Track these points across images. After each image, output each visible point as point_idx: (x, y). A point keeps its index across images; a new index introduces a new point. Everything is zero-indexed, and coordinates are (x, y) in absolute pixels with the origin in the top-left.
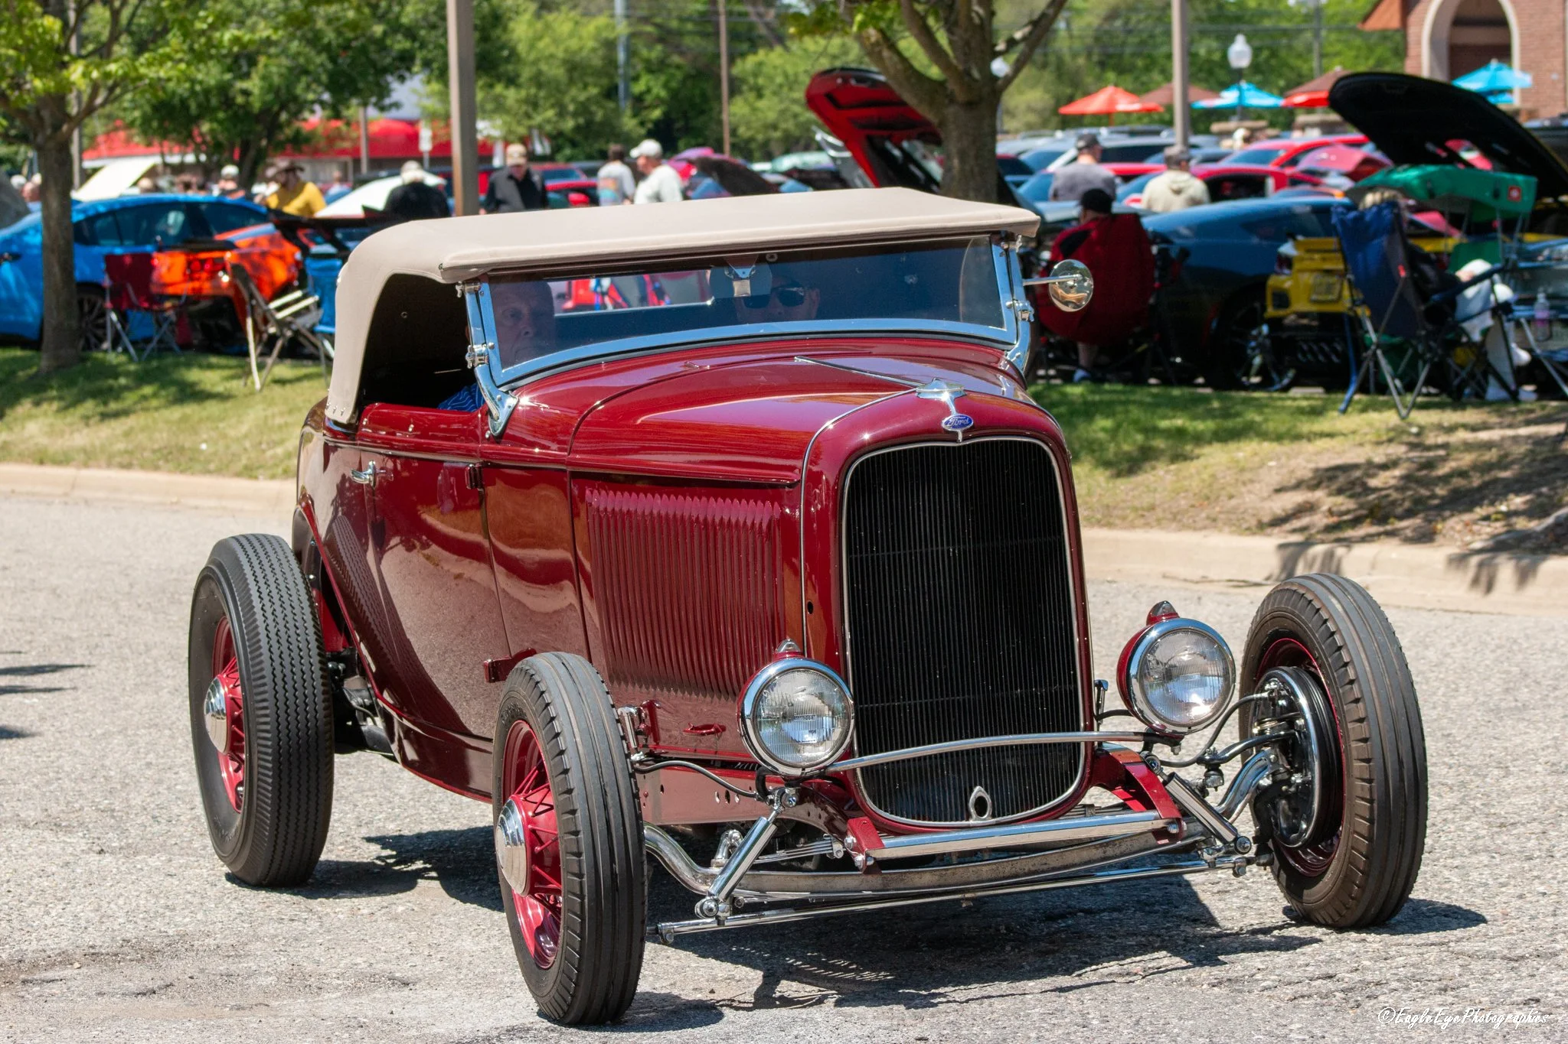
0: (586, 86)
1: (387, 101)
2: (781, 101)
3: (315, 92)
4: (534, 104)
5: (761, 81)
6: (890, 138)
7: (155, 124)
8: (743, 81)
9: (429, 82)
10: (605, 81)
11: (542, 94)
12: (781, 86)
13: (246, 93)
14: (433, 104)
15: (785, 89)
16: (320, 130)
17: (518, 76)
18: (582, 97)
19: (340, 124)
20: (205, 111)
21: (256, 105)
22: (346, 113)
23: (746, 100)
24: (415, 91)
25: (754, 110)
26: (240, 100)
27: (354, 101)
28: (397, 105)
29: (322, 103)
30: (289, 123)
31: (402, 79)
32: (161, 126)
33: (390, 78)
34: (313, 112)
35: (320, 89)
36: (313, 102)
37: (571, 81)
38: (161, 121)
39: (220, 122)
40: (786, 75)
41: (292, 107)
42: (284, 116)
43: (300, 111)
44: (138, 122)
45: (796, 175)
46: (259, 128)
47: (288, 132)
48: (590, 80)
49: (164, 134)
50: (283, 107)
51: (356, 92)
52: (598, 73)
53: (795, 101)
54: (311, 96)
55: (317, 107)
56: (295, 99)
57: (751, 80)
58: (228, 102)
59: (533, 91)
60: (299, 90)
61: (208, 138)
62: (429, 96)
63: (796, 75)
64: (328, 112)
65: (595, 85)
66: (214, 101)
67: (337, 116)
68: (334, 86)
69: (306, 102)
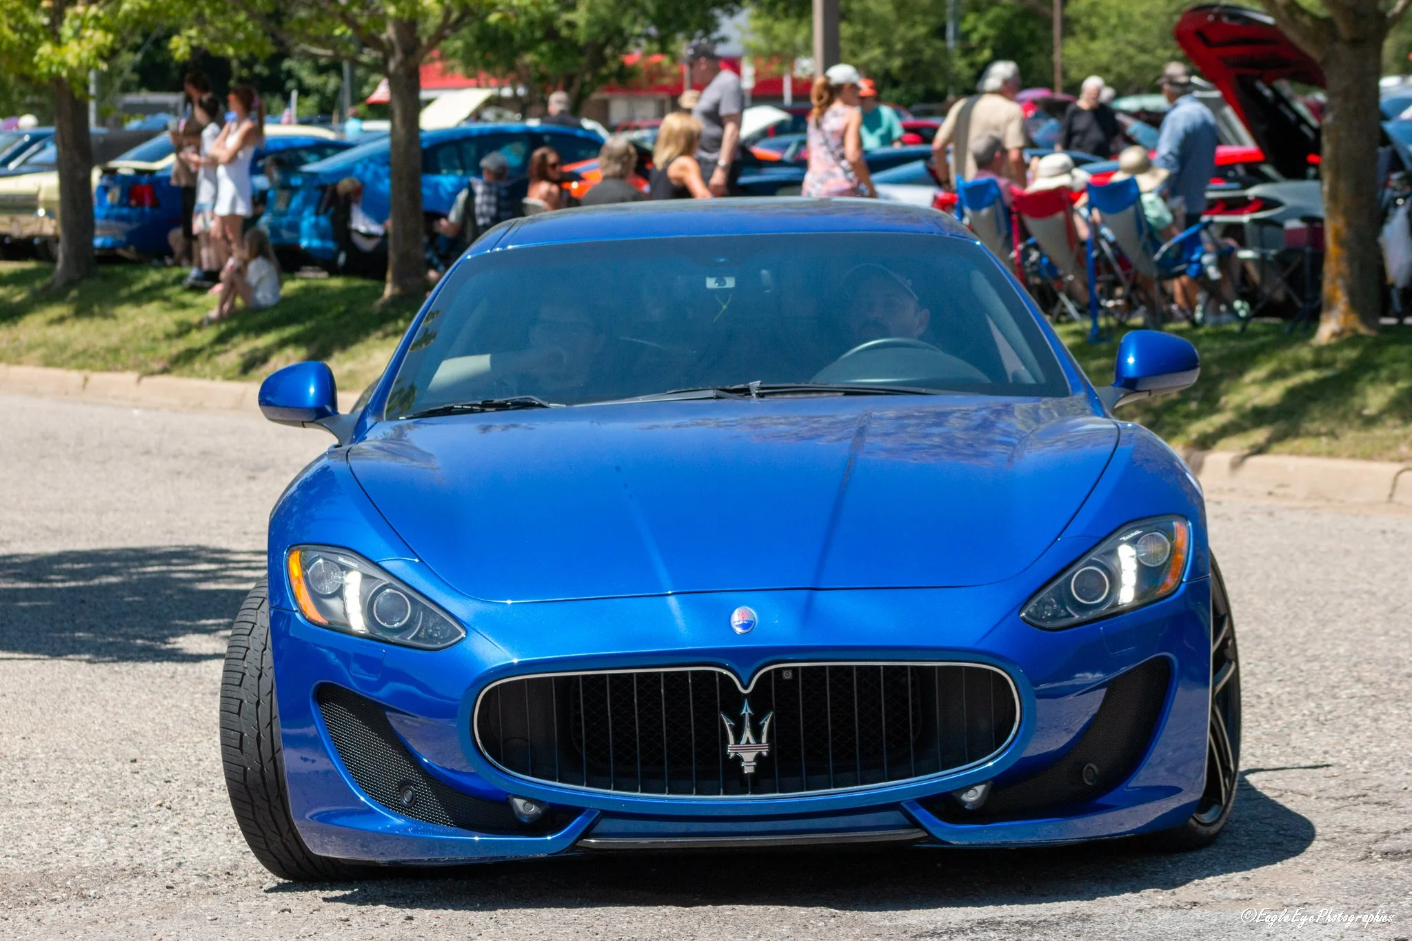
0: (913, 25)
1: (715, 36)
2: (1116, 43)
3: (643, 26)
4: (860, 41)
5: (1095, 21)
6: (1260, 78)
7: (477, 54)
8: (1077, 21)
9: (758, 17)
10: (932, 20)
11: (869, 31)
12: (1115, 27)
13: (571, 25)
14: (758, 41)
15: (1120, 33)
16: (641, 65)
17: (849, 11)
18: (911, 34)
19: (665, 61)
20: (530, 45)
21: (582, 37)
22: (672, 48)
23: (1078, 42)
24: (738, 27)
25: (1087, 52)
26: (565, 32)
27: (680, 36)
28: (724, 40)
29: (648, 37)
30: (614, 57)
31: (731, 13)
32: (483, 57)
33: (717, 12)
34: (638, 45)
35: (647, 22)
36: (639, 36)
37: (901, 19)
38: (484, 53)
39: (542, 55)
40: (1120, 16)
41: (617, 41)
42: (608, 51)
43: (625, 43)
44: (460, 53)
45: (1144, 116)
46: (583, 60)
47: (614, 66)
48: (918, 18)
49: (488, 66)
50: (608, 41)
51: (683, 26)
52: (925, 12)
53: (1130, 43)
54: (638, 29)
55: (643, 42)
56: (620, 31)
57: (1084, 21)
58: (551, 34)
59: (859, 28)
60: (625, 23)
61: (532, 69)
62: (755, 31)
63: (1130, 15)
64: (655, 47)
65: (924, 24)
66: (539, 34)
67: (663, 51)
68: (661, 20)
69: (632, 35)
